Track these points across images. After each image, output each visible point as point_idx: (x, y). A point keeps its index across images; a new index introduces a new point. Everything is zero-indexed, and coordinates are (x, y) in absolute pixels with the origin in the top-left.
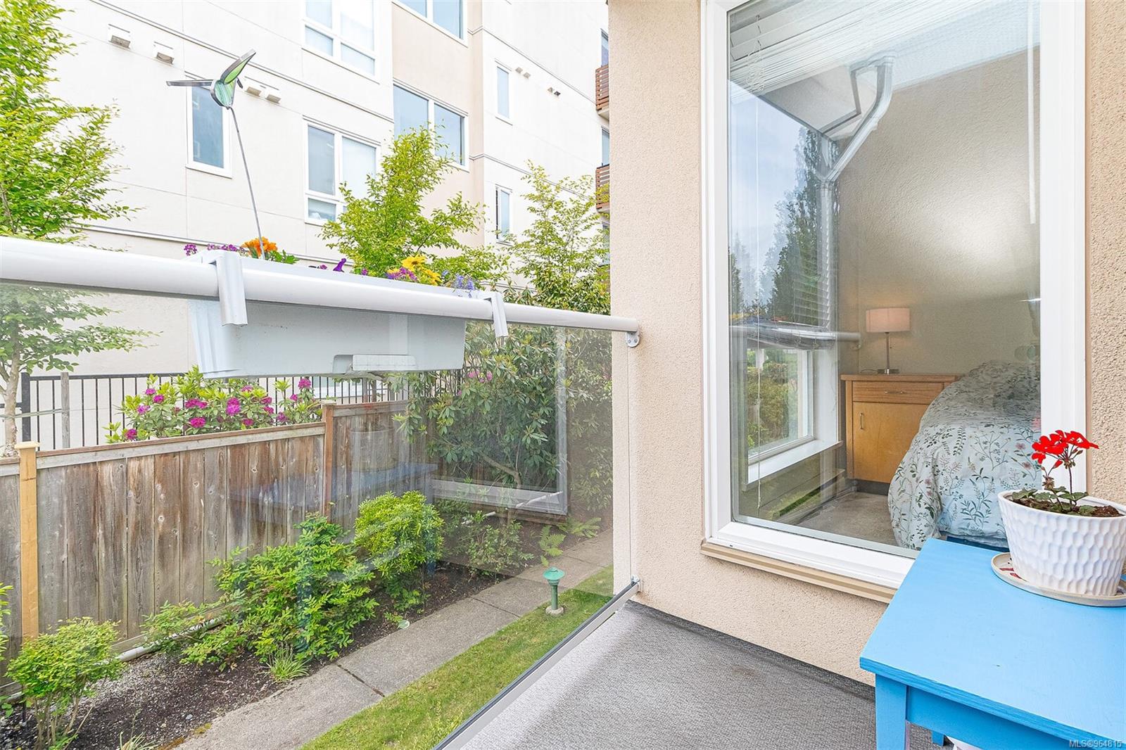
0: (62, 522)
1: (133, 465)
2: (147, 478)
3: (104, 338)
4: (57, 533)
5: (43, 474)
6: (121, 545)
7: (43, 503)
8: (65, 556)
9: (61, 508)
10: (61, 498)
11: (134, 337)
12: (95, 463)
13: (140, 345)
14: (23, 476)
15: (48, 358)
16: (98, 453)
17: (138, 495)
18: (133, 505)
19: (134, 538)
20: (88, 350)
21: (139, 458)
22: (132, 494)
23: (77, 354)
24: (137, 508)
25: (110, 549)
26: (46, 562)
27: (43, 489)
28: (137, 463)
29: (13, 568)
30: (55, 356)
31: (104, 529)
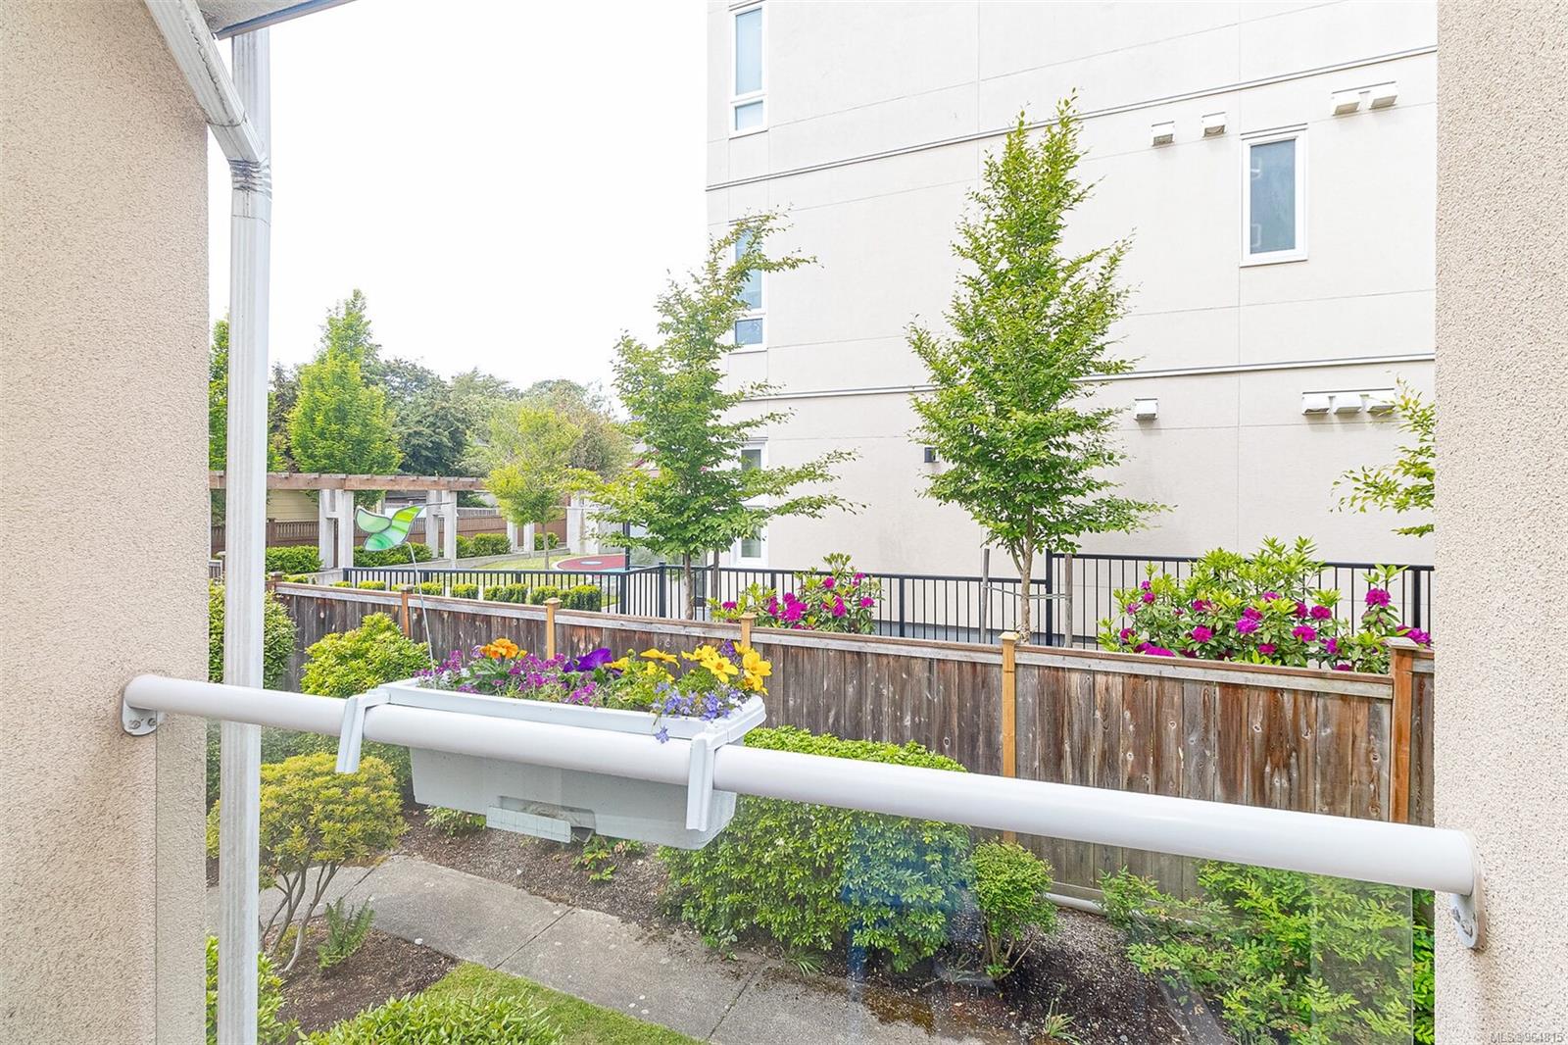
0: (1035, 724)
1: (1100, 679)
2: (1114, 700)
3: (1109, 516)
4: (1031, 735)
5: (1020, 669)
6: (1088, 772)
7: (1021, 699)
8: (1037, 764)
9: (1034, 710)
10: (1034, 698)
11: (1145, 513)
12: (1063, 669)
13: (1142, 526)
14: (1005, 668)
15: (1056, 538)
16: (1067, 658)
17: (1106, 717)
18: (1100, 727)
19: (1101, 769)
20: (1091, 530)
21: (1107, 673)
22: (1098, 714)
23: (1078, 535)
24: (1104, 733)
25: (1077, 772)
26: (1021, 763)
27: (1020, 685)
28: (1104, 678)
29: (998, 758)
30: (1062, 537)
31: (1071, 747)
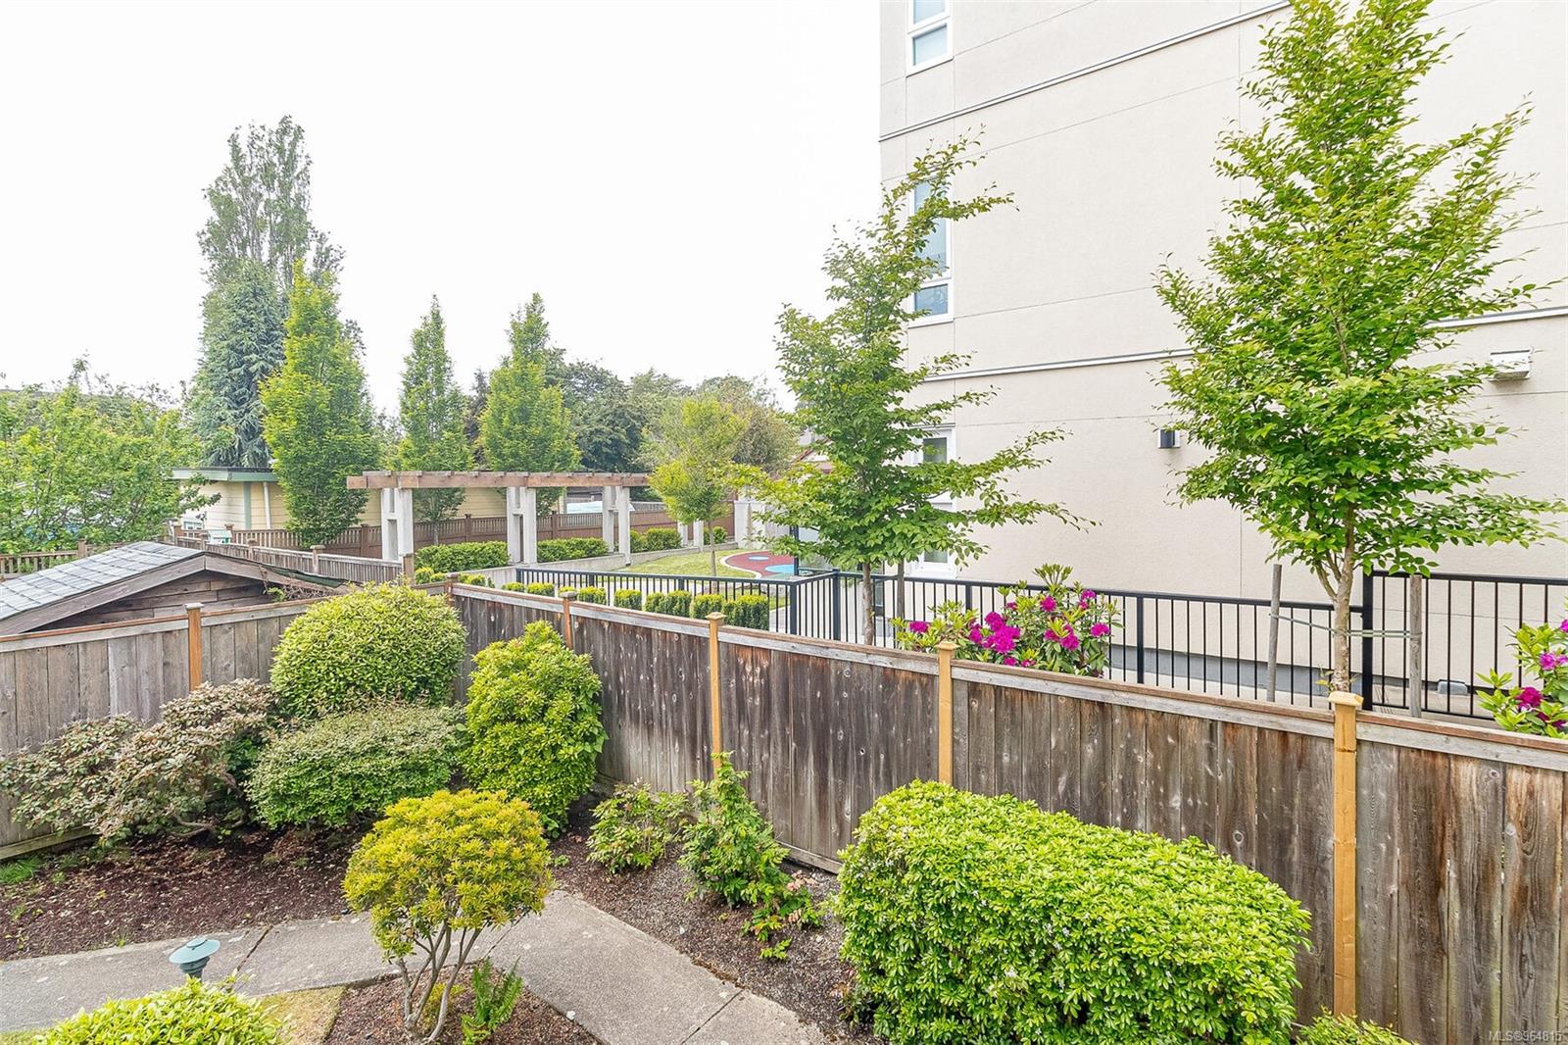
0: (1391, 830)
1: (1516, 777)
2: (1546, 811)
3: (1484, 520)
4: (1383, 846)
5: (1365, 749)
6: (1490, 914)
7: (1365, 792)
8: (1394, 888)
9: (1390, 811)
10: (1389, 792)
11: (1543, 517)
12: (1446, 755)
13: (1551, 535)
14: (1338, 743)
15: (1392, 551)
16: (1452, 739)
17: (1526, 837)
18: (1516, 851)
19: (1517, 915)
20: (1455, 541)
21: (1531, 769)
22: (1512, 830)
23: (1435, 548)
24: (1524, 861)
25: (1469, 912)
26: (1366, 883)
27: (1365, 772)
28: (1525, 777)
29: (1325, 871)
30: (1402, 549)
31: (1460, 872)
